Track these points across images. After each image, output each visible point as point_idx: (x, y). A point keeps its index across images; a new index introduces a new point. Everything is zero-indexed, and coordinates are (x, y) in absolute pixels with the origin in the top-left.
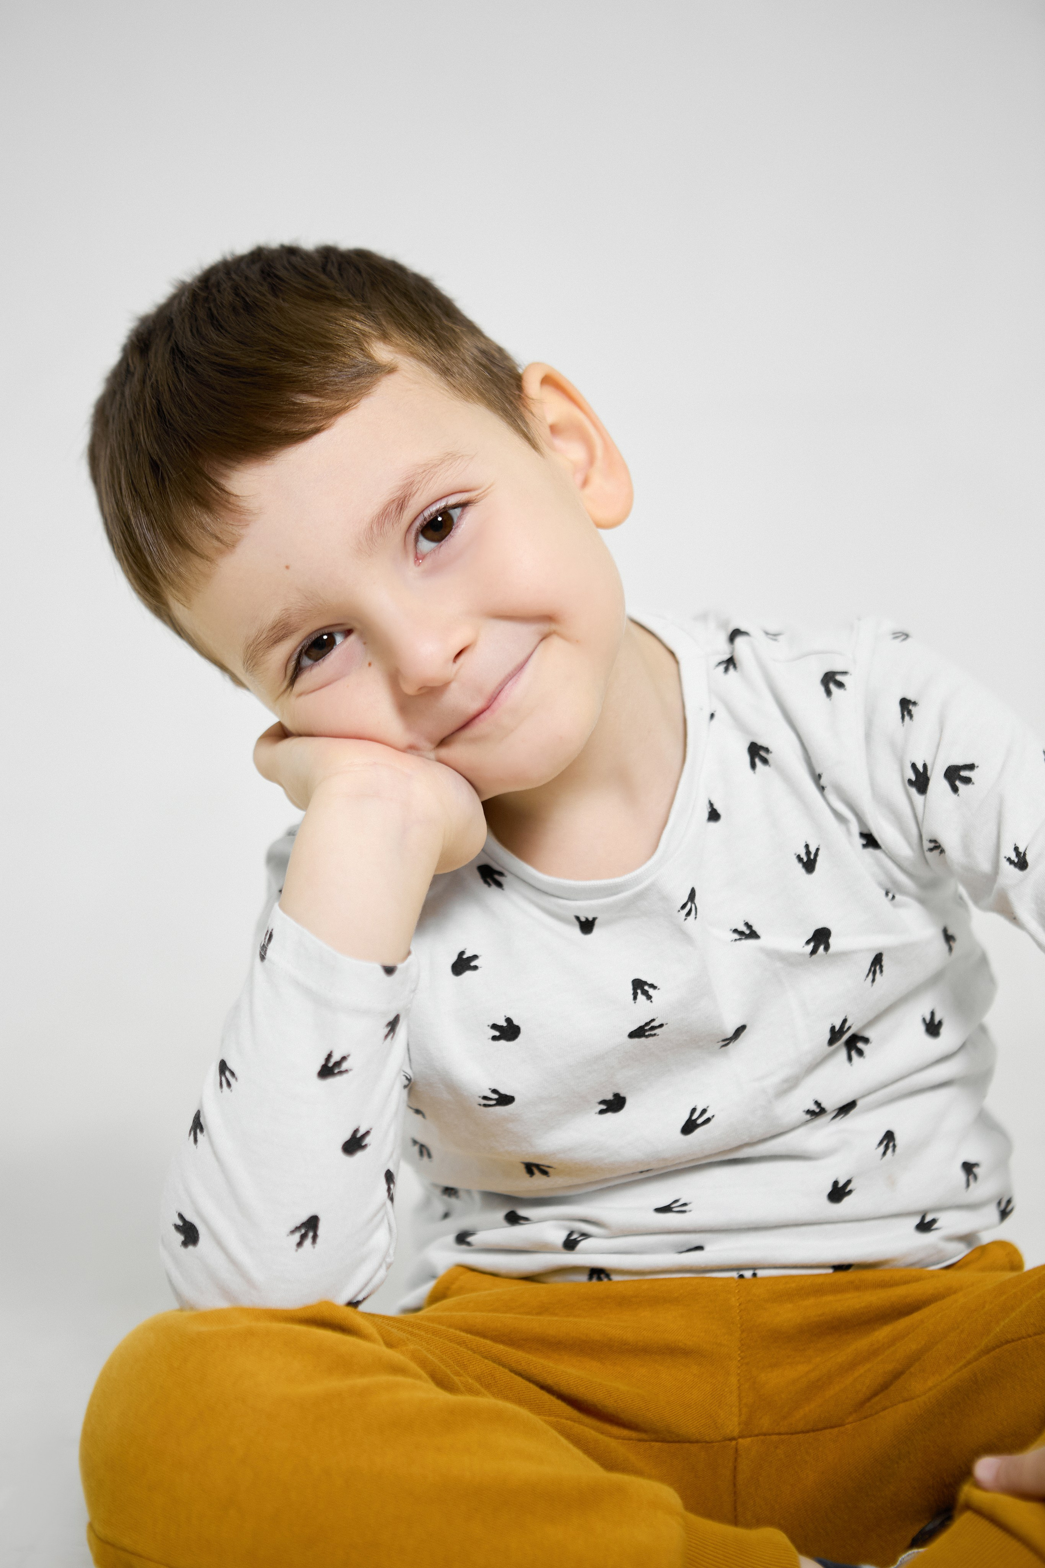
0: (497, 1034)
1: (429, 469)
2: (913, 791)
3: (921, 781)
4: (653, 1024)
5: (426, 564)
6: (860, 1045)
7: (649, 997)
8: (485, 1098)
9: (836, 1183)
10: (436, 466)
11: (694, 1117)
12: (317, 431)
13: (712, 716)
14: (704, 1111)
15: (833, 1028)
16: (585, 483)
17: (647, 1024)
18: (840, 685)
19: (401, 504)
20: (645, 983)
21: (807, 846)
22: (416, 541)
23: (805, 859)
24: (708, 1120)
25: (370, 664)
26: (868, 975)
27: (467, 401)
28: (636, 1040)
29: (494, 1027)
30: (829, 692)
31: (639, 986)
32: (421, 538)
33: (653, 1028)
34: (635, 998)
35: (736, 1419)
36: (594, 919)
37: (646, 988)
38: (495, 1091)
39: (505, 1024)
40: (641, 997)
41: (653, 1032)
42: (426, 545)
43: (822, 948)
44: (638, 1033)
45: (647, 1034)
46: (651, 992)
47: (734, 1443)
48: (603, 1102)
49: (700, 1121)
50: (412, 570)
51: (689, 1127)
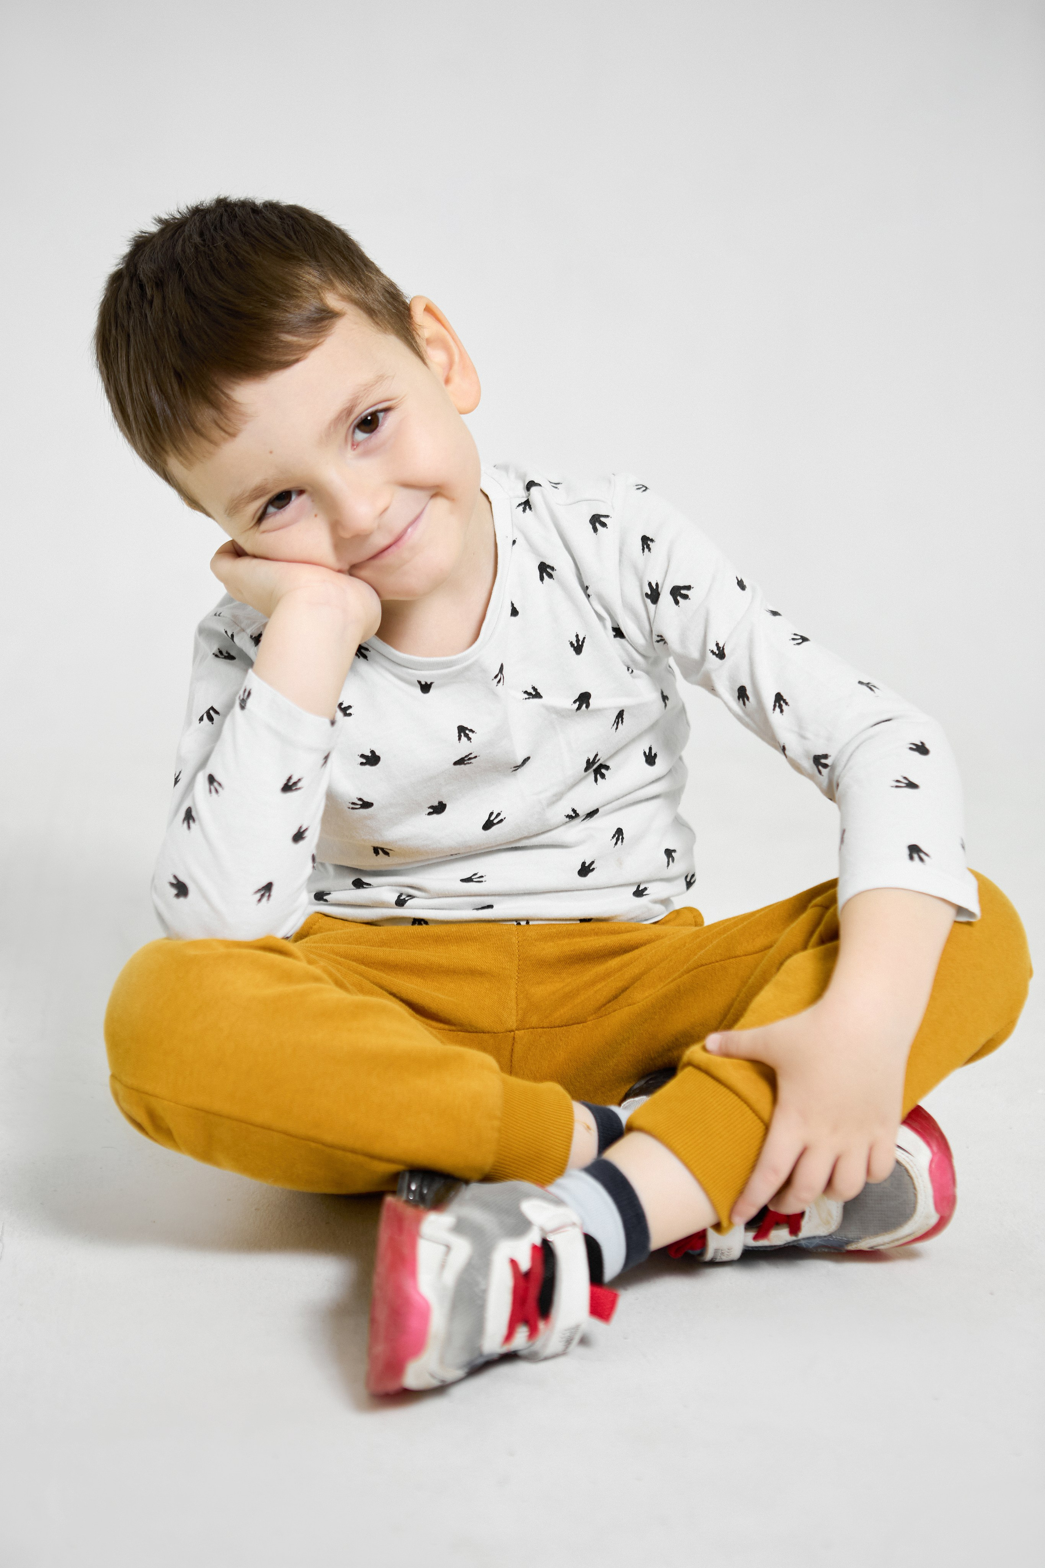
0: (364, 761)
1: (368, 388)
2: (648, 601)
3: (654, 595)
4: (470, 756)
5: (360, 449)
6: (603, 771)
7: (469, 739)
8: (353, 803)
9: (584, 863)
10: (372, 386)
11: (491, 819)
12: (297, 361)
13: (514, 542)
14: (499, 814)
15: (588, 760)
16: (447, 381)
17: (466, 756)
18: (604, 525)
19: (349, 411)
20: (467, 729)
21: (577, 636)
22: (354, 432)
23: (576, 645)
24: (501, 821)
25: (316, 516)
26: (613, 725)
27: (386, 333)
28: (458, 767)
29: (362, 756)
30: (595, 530)
31: (462, 730)
32: (357, 431)
33: (470, 759)
34: (460, 739)
35: (514, 1018)
36: (431, 683)
37: (467, 732)
38: (360, 799)
39: (370, 755)
40: (463, 738)
41: (469, 762)
42: (360, 436)
43: (584, 705)
44: (460, 762)
45: (465, 762)
46: (471, 735)
47: (512, 1033)
48: (431, 807)
49: (495, 821)
50: (350, 453)
51: (488, 825)
